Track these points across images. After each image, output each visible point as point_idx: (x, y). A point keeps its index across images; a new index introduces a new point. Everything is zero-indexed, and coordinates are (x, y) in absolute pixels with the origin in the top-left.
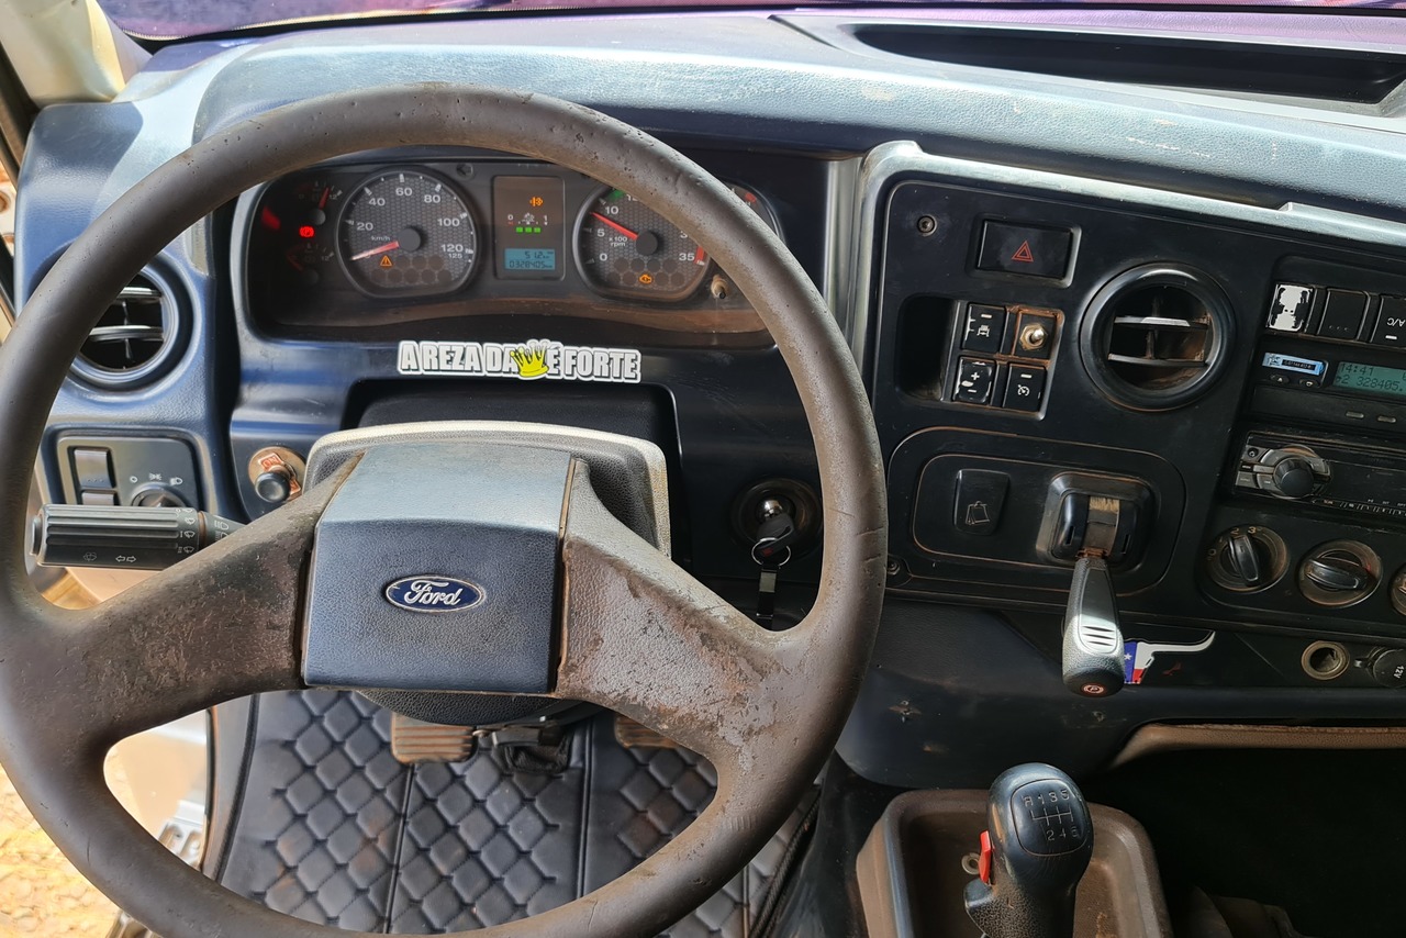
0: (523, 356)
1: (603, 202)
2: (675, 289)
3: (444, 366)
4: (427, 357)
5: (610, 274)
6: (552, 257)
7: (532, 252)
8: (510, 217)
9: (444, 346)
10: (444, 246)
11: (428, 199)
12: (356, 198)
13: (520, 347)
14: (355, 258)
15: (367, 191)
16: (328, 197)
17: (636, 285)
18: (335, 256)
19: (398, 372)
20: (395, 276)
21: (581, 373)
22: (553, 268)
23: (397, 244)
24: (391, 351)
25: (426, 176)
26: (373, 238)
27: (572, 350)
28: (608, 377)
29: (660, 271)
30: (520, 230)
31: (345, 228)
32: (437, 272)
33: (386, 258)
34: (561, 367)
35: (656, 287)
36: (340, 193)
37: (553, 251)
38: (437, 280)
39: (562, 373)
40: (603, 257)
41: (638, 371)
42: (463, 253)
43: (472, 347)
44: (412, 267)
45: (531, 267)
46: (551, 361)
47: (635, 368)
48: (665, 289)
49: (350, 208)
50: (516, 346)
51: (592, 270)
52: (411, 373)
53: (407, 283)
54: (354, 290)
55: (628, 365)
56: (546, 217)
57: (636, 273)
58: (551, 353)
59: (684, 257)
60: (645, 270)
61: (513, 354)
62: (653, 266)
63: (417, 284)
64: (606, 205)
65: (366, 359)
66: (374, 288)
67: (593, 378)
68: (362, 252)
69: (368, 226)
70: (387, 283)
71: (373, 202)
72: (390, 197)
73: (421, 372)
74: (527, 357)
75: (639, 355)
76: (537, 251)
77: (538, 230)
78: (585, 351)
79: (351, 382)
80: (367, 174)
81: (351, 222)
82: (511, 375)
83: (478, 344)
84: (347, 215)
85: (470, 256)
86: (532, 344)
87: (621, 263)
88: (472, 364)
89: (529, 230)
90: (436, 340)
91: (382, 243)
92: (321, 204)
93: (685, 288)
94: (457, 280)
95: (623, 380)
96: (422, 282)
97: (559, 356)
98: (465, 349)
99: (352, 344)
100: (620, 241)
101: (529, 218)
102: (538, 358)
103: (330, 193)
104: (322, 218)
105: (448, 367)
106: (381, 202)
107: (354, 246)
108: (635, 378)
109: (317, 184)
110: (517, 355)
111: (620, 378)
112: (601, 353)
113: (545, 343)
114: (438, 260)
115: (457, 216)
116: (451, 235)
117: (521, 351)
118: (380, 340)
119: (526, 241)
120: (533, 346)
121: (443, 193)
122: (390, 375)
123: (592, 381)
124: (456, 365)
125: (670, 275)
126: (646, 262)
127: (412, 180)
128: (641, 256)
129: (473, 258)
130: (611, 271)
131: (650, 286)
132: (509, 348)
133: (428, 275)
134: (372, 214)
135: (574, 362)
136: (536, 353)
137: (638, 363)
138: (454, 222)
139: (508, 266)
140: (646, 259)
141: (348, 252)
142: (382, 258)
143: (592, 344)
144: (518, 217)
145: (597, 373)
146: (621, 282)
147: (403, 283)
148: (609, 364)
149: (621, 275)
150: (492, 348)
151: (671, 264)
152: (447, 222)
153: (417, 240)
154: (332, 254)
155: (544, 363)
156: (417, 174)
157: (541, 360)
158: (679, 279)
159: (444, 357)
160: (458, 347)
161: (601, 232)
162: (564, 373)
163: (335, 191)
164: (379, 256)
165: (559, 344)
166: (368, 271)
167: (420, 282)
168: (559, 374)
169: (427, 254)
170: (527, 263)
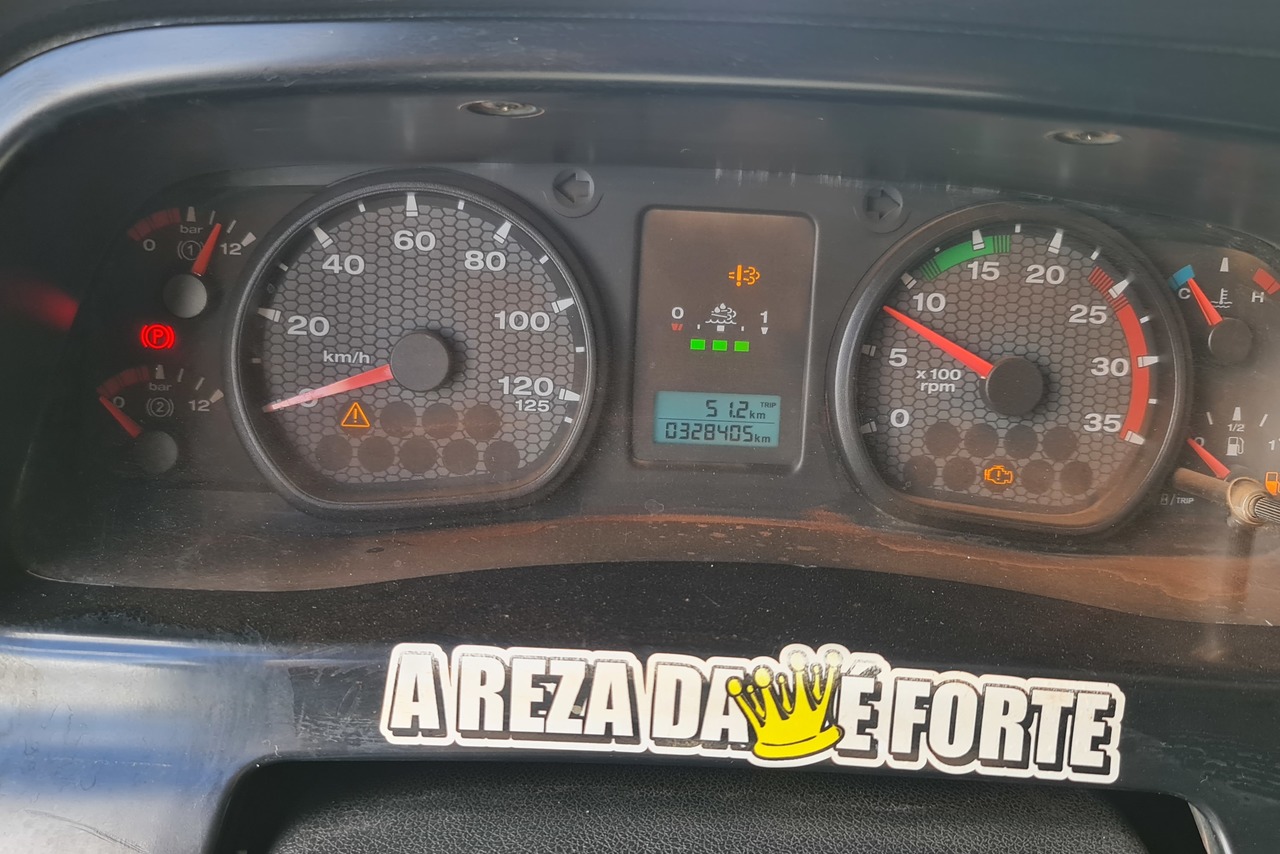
0: (766, 694)
1: (910, 282)
2: (1068, 502)
3: (521, 721)
4: (472, 693)
5: (913, 461)
6: (774, 414)
7: (723, 401)
8: (678, 313)
9: (528, 660)
10: (505, 381)
11: (474, 261)
12: (289, 254)
13: (762, 668)
14: (275, 406)
15: (321, 235)
16: (217, 249)
17: (974, 489)
18: (226, 400)
19: (381, 738)
20: (376, 454)
21: (942, 752)
22: (774, 443)
23: (388, 374)
24: (359, 673)
25: (476, 199)
26: (327, 357)
27: (913, 682)
28: (1024, 765)
29: (1036, 456)
30: (698, 344)
31: (255, 333)
32: (482, 446)
33: (355, 409)
34: (881, 733)
35: (1022, 495)
36: (249, 238)
37: (776, 399)
38: (481, 467)
39: (882, 748)
40: (900, 418)
41: (1113, 749)
42: (553, 400)
43: (612, 666)
44: (419, 431)
45: (719, 439)
46: (851, 712)
47: (1106, 739)
48: (1044, 501)
49: (273, 276)
50: (748, 665)
51: (874, 447)
52: (419, 740)
53: (406, 474)
54: (267, 487)
55: (1086, 728)
56: (765, 314)
57: (976, 460)
58: (852, 689)
59: (1098, 422)
60: (1001, 451)
61: (736, 688)
62: (1020, 442)
63: (430, 474)
64: (917, 289)
65: (282, 698)
66: (318, 484)
67: (975, 766)
68: (295, 393)
69: (318, 326)
70: (354, 471)
71: (333, 264)
72: (379, 250)
73: (452, 738)
74: (778, 699)
75: (1121, 699)
76: (736, 399)
77: (742, 346)
78: (957, 685)
79: (230, 771)
80: (320, 193)
81: (273, 315)
82: (728, 753)
83: (629, 657)
84: (264, 298)
85: (571, 408)
86: (796, 659)
87: (940, 434)
88: (609, 716)
89: (720, 346)
90: (504, 642)
91: (348, 370)
92: (200, 263)
93: (1093, 500)
94: (532, 467)
95: (1066, 774)
96: (443, 471)
97: (876, 695)
98: (590, 671)
99: (242, 650)
100: (944, 381)
101: (723, 315)
102: (813, 703)
103: (222, 237)
104: (197, 300)
105: (536, 725)
106: (354, 266)
107: (275, 371)
108: (1105, 770)
109: (191, 216)
110: (749, 692)
111: (1057, 767)
112: (1005, 690)
113: (833, 657)
114: (487, 419)
115: (545, 306)
116: (525, 353)
117: (762, 679)
118: (332, 636)
119: (713, 375)
120: (799, 666)
121: (514, 247)
122: (352, 750)
123: (974, 774)
124: (559, 720)
125: (1059, 467)
126: (1002, 433)
127: (437, 213)
128: (992, 416)
129: (582, 413)
130: (917, 453)
131: (1008, 493)
132: (725, 669)
133: (461, 454)
134: (330, 295)
135: (920, 717)
136: (809, 688)
137: (1116, 723)
138: (536, 321)
139: (661, 437)
140: (1002, 425)
141: (258, 389)
142: (346, 407)
143: (978, 663)
144: (699, 314)
145: (989, 750)
146: (939, 482)
147: (396, 472)
148: (1026, 724)
149: (940, 462)
150: (673, 669)
151: (1064, 442)
152: (519, 321)
153: (441, 361)
154: (218, 395)
155: (831, 719)
156: (453, 192)
157: (822, 708)
158: (1080, 475)
159: (525, 695)
160: (569, 663)
161: (898, 357)
162: (891, 750)
163: (238, 236)
164: (337, 407)
165: (876, 660)
166: (309, 441)
167: (440, 471)
168: (872, 753)
169: (461, 400)
170: (710, 430)
